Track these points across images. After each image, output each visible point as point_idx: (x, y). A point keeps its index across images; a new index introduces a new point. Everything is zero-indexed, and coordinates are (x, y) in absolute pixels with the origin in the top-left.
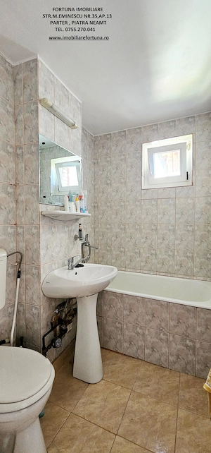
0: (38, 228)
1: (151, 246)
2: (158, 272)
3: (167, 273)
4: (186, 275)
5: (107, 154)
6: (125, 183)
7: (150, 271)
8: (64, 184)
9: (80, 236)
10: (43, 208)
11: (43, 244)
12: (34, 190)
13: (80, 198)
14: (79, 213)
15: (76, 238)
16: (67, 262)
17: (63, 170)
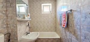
0: (16, 25)
1: (44, 26)
2: (45, 31)
3: (47, 31)
4: (51, 31)
5: (33, 5)
6: (38, 12)
7: (44, 31)
8: (21, 11)
9: (29, 25)
10: (18, 18)
11: (18, 29)
12: (14, 13)
13: (29, 15)
14: (29, 20)
15: (27, 26)
16: (25, 33)
17: (20, 8)
